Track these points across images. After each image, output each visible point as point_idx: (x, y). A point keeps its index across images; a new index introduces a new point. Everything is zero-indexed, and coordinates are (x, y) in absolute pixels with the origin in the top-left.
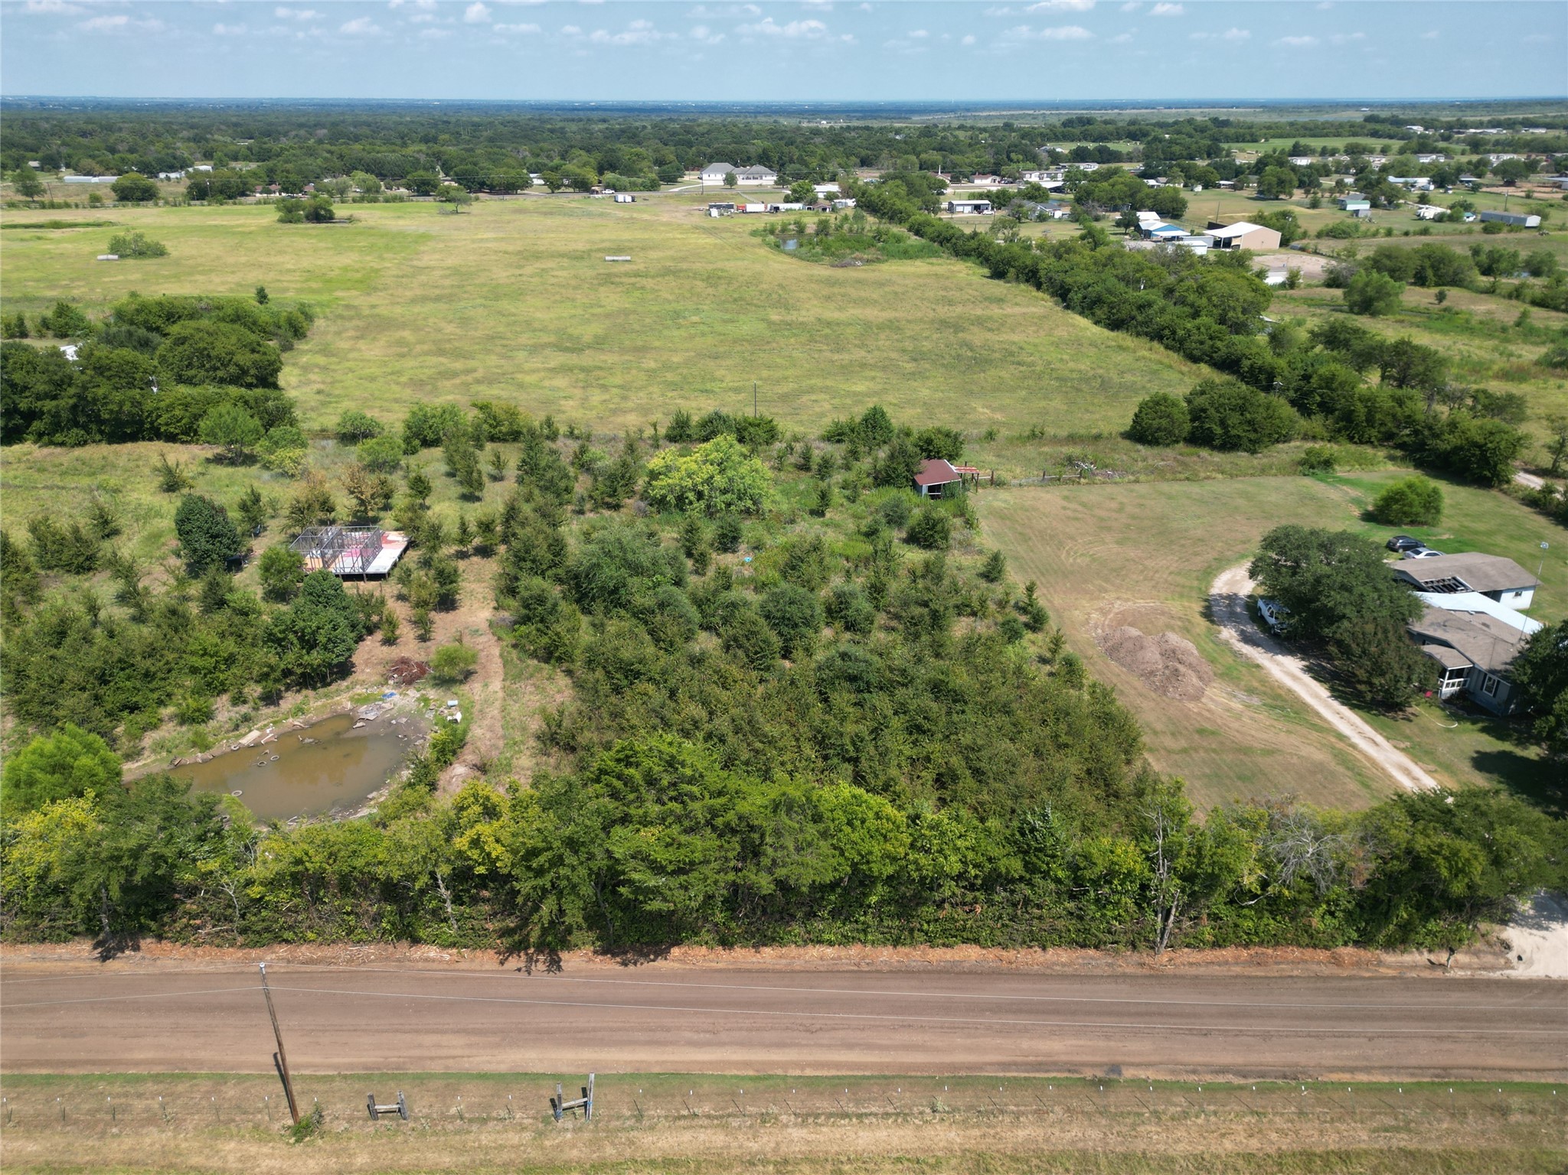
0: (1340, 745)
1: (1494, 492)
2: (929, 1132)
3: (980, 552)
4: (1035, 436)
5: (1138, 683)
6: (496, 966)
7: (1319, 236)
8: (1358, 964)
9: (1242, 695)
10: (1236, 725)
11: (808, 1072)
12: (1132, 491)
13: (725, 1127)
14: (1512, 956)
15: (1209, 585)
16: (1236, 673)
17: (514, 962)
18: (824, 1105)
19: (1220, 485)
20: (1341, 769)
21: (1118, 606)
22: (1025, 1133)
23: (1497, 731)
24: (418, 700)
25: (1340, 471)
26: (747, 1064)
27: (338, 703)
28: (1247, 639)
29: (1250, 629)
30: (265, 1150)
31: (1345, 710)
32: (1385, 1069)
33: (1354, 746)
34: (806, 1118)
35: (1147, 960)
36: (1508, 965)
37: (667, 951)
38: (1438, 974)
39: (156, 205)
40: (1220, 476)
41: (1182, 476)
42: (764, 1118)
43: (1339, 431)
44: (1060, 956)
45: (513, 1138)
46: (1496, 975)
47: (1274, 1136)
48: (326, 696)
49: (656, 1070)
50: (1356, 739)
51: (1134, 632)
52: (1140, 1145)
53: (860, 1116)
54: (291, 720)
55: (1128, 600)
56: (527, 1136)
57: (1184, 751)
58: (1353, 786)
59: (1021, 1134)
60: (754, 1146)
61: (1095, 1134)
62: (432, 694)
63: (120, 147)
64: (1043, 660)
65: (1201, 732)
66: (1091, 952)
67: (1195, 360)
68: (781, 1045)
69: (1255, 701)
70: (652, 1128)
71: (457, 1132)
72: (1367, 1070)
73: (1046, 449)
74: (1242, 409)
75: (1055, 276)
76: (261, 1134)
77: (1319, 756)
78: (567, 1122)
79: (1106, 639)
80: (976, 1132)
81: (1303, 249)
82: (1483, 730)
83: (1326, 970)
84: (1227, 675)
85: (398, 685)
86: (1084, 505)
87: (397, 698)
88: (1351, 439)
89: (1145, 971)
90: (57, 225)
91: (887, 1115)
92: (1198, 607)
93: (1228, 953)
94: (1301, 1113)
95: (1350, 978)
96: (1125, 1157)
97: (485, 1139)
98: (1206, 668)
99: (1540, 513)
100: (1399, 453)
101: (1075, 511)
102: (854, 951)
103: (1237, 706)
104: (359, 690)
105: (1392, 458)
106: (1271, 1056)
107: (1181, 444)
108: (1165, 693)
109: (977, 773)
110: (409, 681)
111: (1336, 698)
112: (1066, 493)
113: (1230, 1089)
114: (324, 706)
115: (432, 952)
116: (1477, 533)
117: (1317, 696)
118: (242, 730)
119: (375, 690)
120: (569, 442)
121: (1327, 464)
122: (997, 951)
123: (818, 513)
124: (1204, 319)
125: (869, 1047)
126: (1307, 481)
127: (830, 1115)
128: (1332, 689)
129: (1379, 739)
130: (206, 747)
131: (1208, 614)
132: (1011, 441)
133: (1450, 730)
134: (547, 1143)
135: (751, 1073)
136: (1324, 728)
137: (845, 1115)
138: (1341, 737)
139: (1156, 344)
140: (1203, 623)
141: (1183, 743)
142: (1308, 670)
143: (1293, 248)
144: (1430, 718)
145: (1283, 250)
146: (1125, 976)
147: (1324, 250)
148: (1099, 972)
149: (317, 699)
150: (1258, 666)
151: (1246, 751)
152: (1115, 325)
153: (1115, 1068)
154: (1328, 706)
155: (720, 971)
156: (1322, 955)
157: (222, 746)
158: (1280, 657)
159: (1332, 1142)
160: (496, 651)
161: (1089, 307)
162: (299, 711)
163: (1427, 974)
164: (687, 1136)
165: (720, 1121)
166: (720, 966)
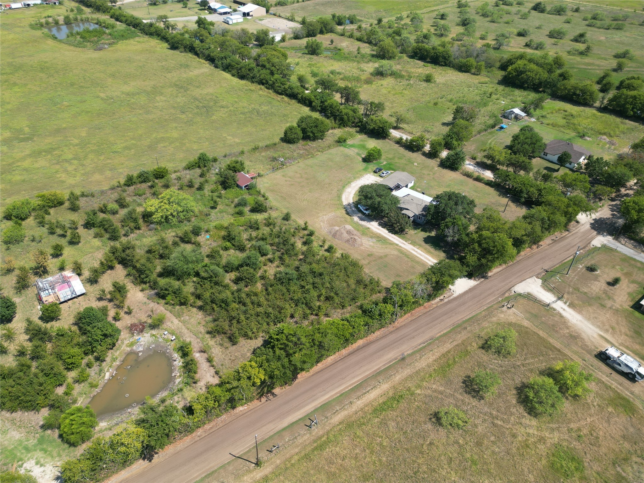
0: (398, 247)
1: (387, 140)
2: (382, 387)
3: (277, 209)
4: (256, 149)
5: (347, 245)
6: (260, 403)
7: (276, 5)
8: (429, 307)
9: (370, 239)
10: (374, 250)
11: (350, 388)
12: (299, 167)
13: (345, 409)
14: (452, 291)
15: (342, 202)
16: (366, 232)
17: (264, 399)
18: (359, 393)
19: (321, 157)
20: (401, 255)
21: (326, 218)
22: (398, 378)
23: (424, 230)
24: (151, 336)
25: (349, 142)
26: (336, 393)
27: (124, 350)
28: (361, 219)
29: (360, 215)
30: (254, 474)
31: (393, 235)
32: (445, 329)
33: (400, 247)
34: (358, 398)
35: (394, 325)
36: (453, 294)
38: (443, 302)
40: (319, 153)
41: (309, 156)
42: (351, 403)
43: (340, 124)
44: (378, 334)
45: (305, 438)
46: (452, 298)
47: (436, 354)
48: (117, 349)
49: (319, 406)
50: (400, 244)
51: (337, 228)
52: (417, 369)
53: (368, 392)
54: (114, 363)
55: (326, 215)
56: (308, 435)
57: (369, 263)
58: (406, 259)
59: (397, 378)
60: (354, 410)
61: (409, 370)
62: (154, 332)
64: (321, 246)
65: (369, 255)
66: (383, 329)
67: (281, 94)
68: (340, 385)
69: (374, 240)
70: (331, 418)
71: (293, 443)
72: (442, 331)
73: (263, 154)
74: (316, 126)
75: (204, 51)
76: (249, 471)
77: (396, 253)
78: (313, 428)
79: (330, 232)
80: (390, 382)
81: (275, 15)
82: (422, 230)
83: (425, 311)
84: (364, 234)
85: (138, 334)
86: (290, 177)
87: (142, 339)
88: (344, 126)
89: (395, 328)
91: (372, 389)
92: (344, 211)
93: (406, 316)
94: (438, 347)
95: (429, 311)
96: (417, 372)
97: (300, 441)
98: (358, 234)
99: (400, 146)
100: (358, 129)
101: (290, 181)
102: (337, 354)
103: (372, 244)
104: (126, 342)
105: (357, 132)
106: (427, 336)
107: (301, 141)
108: (354, 246)
109: (337, 294)
110: (142, 331)
111: (390, 232)
112: (282, 174)
113: (424, 347)
114: (120, 353)
115: (241, 408)
116: (391, 159)
117: (386, 234)
118: (103, 375)
119: (131, 340)
120: (85, 199)
121: (345, 141)
122: (365, 339)
123: (213, 208)
124: (276, 76)
125: (357, 376)
126: (342, 148)
127: (362, 395)
128: (388, 230)
129: (404, 242)
130: (96, 386)
131: (348, 213)
132: (249, 152)
133: (416, 234)
134: (314, 434)
135: (338, 395)
136: (392, 244)
137: (365, 393)
138: (397, 245)
139: (263, 87)
140: (347, 216)
141: (367, 261)
142: (380, 224)
143: (271, 14)
144: (411, 232)
145: (268, 16)
146: (392, 332)
147: (282, 15)
148: (387, 333)
149: (116, 352)
150: (369, 228)
151: (381, 258)
152: (242, 77)
153: (403, 354)
154: (390, 236)
155: (313, 375)
156: (422, 307)
157: (101, 383)
158: (371, 223)
159: (445, 350)
160: (163, 309)
161: (227, 68)
162: (114, 360)
163: (441, 303)
164: (339, 416)
165: (343, 409)
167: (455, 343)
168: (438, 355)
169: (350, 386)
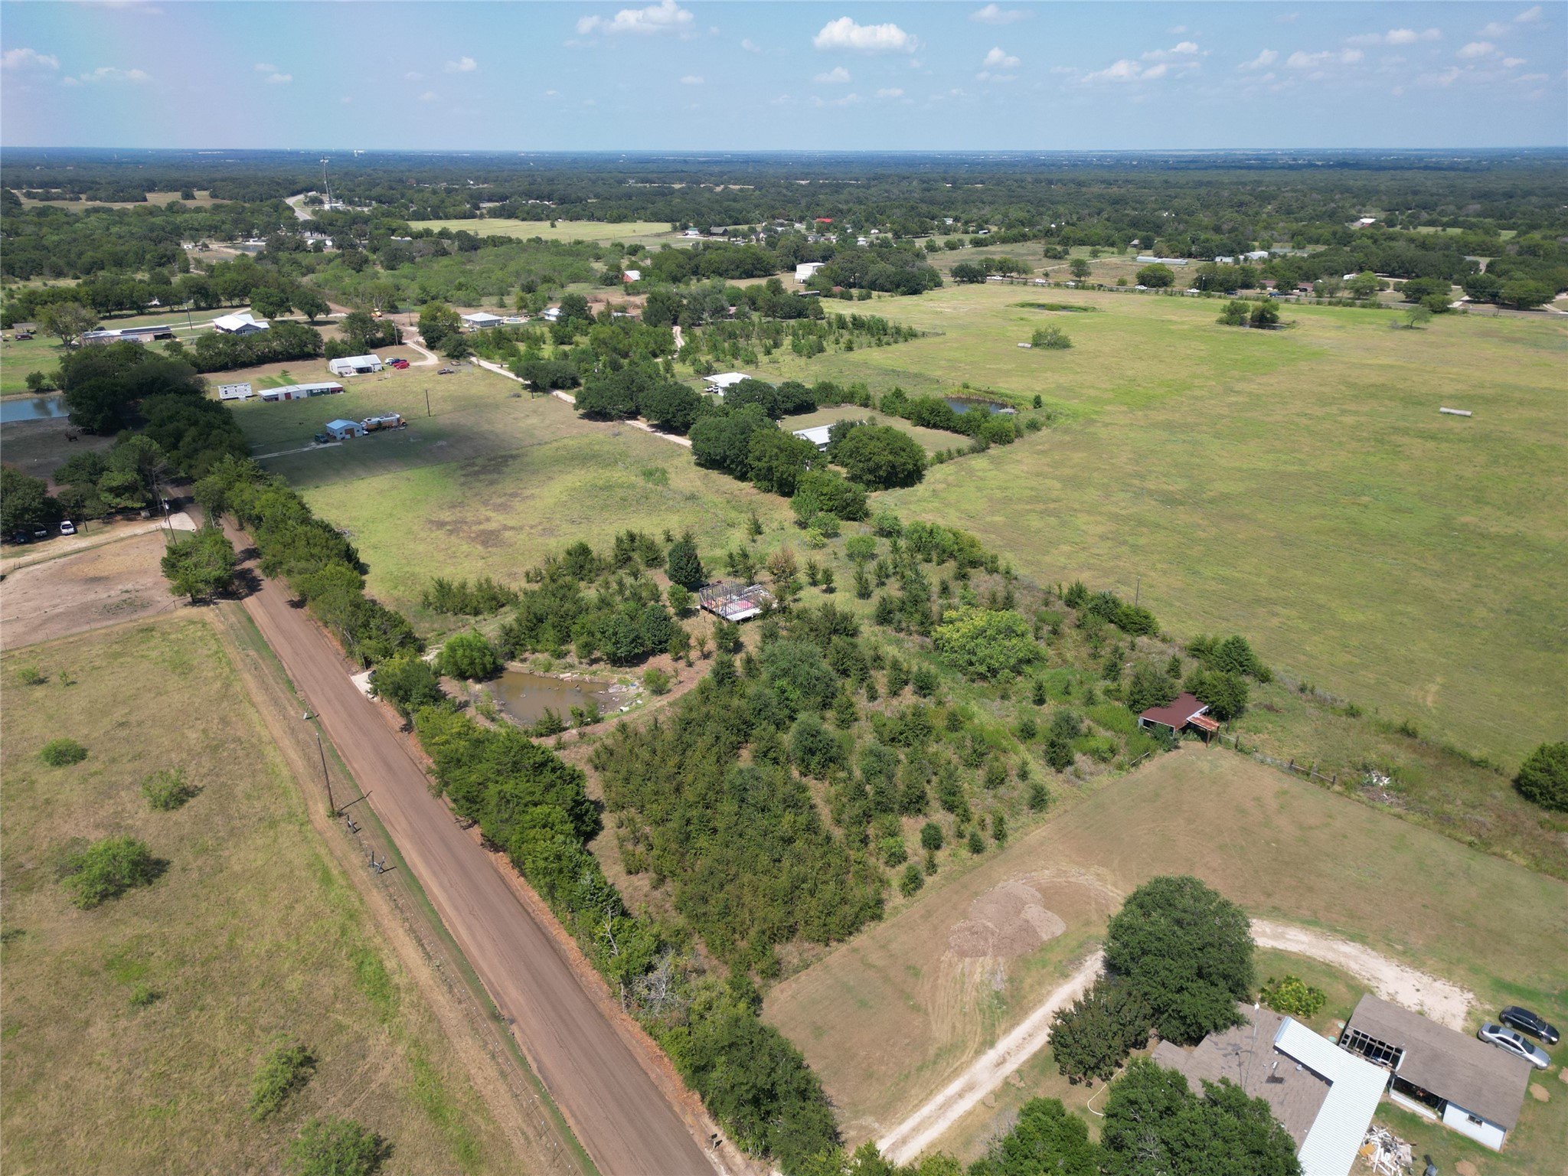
0: (973, 1046)
2: (423, 969)
3: (1077, 786)
8: (687, 1105)
9: (1000, 977)
10: (943, 983)
11: (446, 925)
12: (1371, 820)
13: (393, 911)
16: (1037, 967)
18: (424, 933)
19: (1496, 869)
20: (932, 1051)
24: (637, 692)
26: (439, 904)
27: (612, 678)
30: (323, 813)
33: (979, 1052)
34: (412, 930)
37: (499, 851)
39: (1157, 292)
42: (404, 919)
44: (594, 977)
48: (613, 671)
49: (420, 881)
50: (991, 1056)
53: (422, 945)
54: (588, 675)
59: (440, 998)
62: (645, 693)
63: (1225, 227)
65: (912, 968)
69: (998, 986)
70: (382, 892)
76: (331, 808)
77: (941, 1033)
78: (373, 870)
80: (431, 982)
84: (1026, 962)
85: (643, 682)
87: (633, 687)
89: (605, 1012)
90: (1052, 308)
91: (427, 953)
93: (648, 1041)
94: (516, 1097)
95: (666, 1101)
97: (353, 856)
98: (1022, 948)
102: (543, 905)
104: (628, 676)
112: (1296, 789)
113: (524, 1067)
114: (606, 676)
117: (1048, 1018)
118: (567, 670)
119: (633, 679)
123: (1043, 701)
125: (474, 935)
127: (417, 936)
130: (547, 671)
134: (359, 871)
135: (434, 907)
136: (993, 1031)
137: (420, 941)
138: (991, 1043)
141: (882, 963)
149: (608, 671)
150: (1065, 976)
151: (906, 996)
153: (514, 1022)
155: (496, 870)
156: (682, 1085)
157: (553, 674)
160: (693, 686)
162: (594, 673)
165: (396, 908)
166: (502, 870)
167: (518, 1142)
168: (488, 1092)
169: (452, 924)
